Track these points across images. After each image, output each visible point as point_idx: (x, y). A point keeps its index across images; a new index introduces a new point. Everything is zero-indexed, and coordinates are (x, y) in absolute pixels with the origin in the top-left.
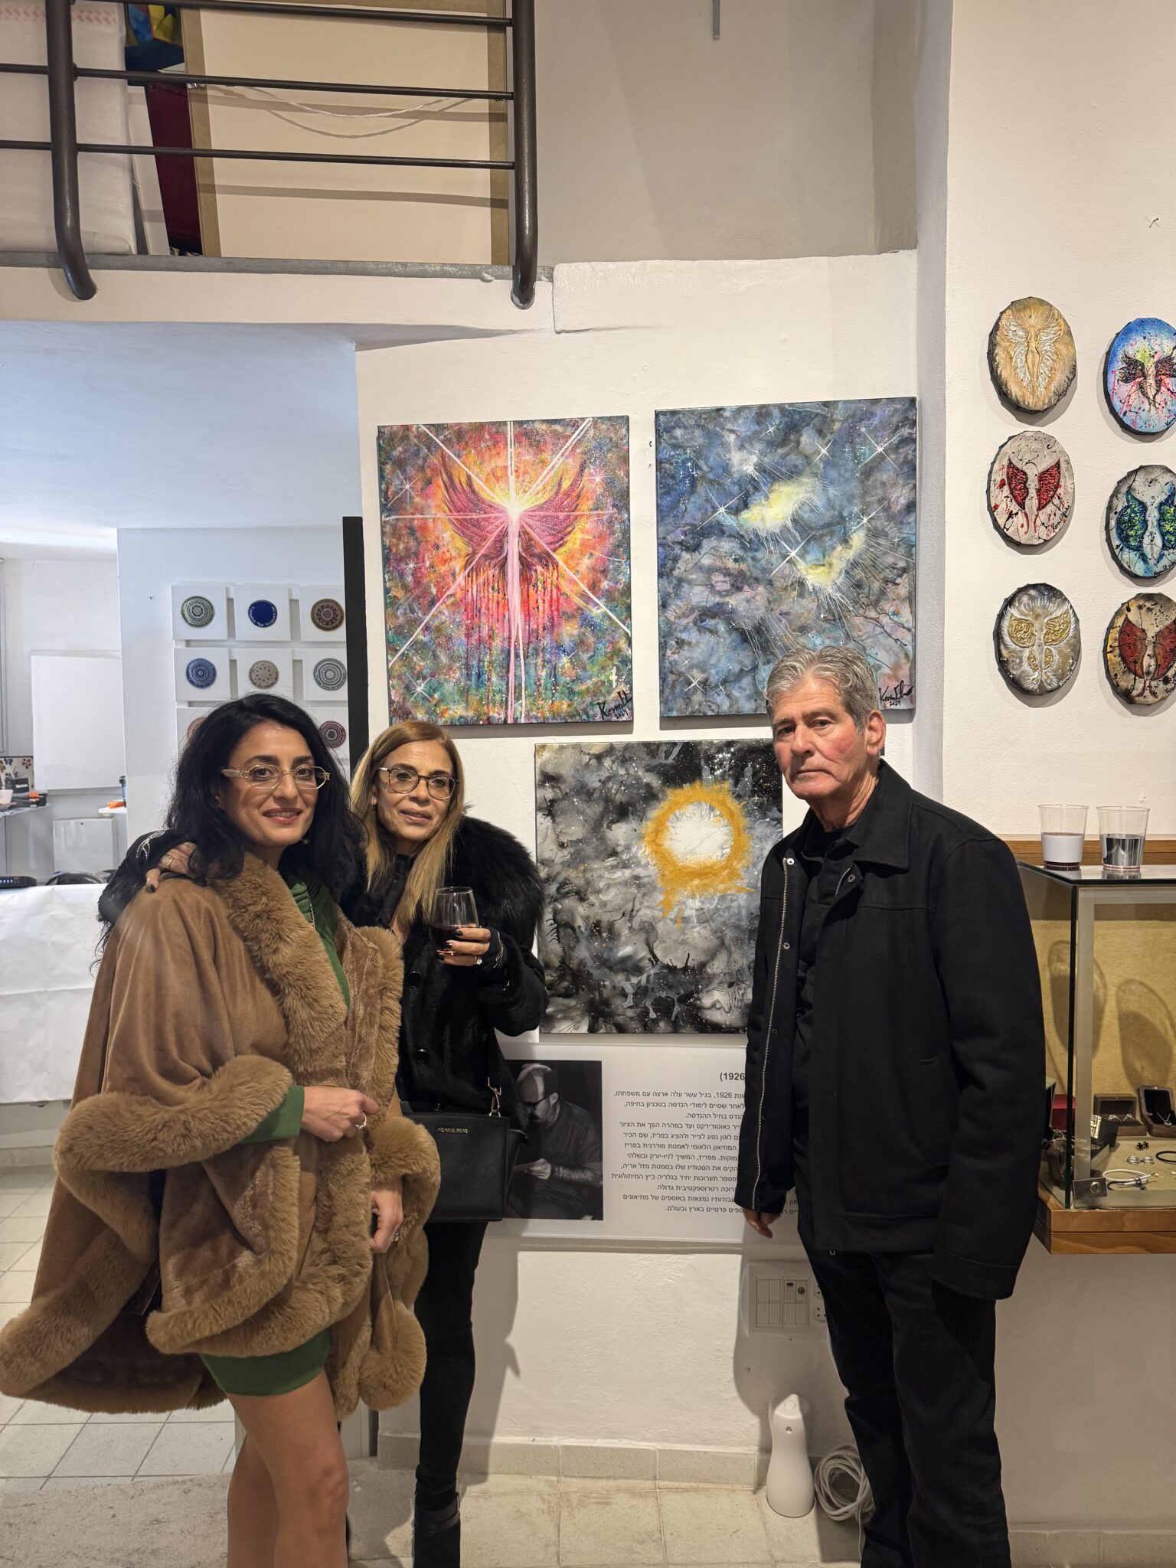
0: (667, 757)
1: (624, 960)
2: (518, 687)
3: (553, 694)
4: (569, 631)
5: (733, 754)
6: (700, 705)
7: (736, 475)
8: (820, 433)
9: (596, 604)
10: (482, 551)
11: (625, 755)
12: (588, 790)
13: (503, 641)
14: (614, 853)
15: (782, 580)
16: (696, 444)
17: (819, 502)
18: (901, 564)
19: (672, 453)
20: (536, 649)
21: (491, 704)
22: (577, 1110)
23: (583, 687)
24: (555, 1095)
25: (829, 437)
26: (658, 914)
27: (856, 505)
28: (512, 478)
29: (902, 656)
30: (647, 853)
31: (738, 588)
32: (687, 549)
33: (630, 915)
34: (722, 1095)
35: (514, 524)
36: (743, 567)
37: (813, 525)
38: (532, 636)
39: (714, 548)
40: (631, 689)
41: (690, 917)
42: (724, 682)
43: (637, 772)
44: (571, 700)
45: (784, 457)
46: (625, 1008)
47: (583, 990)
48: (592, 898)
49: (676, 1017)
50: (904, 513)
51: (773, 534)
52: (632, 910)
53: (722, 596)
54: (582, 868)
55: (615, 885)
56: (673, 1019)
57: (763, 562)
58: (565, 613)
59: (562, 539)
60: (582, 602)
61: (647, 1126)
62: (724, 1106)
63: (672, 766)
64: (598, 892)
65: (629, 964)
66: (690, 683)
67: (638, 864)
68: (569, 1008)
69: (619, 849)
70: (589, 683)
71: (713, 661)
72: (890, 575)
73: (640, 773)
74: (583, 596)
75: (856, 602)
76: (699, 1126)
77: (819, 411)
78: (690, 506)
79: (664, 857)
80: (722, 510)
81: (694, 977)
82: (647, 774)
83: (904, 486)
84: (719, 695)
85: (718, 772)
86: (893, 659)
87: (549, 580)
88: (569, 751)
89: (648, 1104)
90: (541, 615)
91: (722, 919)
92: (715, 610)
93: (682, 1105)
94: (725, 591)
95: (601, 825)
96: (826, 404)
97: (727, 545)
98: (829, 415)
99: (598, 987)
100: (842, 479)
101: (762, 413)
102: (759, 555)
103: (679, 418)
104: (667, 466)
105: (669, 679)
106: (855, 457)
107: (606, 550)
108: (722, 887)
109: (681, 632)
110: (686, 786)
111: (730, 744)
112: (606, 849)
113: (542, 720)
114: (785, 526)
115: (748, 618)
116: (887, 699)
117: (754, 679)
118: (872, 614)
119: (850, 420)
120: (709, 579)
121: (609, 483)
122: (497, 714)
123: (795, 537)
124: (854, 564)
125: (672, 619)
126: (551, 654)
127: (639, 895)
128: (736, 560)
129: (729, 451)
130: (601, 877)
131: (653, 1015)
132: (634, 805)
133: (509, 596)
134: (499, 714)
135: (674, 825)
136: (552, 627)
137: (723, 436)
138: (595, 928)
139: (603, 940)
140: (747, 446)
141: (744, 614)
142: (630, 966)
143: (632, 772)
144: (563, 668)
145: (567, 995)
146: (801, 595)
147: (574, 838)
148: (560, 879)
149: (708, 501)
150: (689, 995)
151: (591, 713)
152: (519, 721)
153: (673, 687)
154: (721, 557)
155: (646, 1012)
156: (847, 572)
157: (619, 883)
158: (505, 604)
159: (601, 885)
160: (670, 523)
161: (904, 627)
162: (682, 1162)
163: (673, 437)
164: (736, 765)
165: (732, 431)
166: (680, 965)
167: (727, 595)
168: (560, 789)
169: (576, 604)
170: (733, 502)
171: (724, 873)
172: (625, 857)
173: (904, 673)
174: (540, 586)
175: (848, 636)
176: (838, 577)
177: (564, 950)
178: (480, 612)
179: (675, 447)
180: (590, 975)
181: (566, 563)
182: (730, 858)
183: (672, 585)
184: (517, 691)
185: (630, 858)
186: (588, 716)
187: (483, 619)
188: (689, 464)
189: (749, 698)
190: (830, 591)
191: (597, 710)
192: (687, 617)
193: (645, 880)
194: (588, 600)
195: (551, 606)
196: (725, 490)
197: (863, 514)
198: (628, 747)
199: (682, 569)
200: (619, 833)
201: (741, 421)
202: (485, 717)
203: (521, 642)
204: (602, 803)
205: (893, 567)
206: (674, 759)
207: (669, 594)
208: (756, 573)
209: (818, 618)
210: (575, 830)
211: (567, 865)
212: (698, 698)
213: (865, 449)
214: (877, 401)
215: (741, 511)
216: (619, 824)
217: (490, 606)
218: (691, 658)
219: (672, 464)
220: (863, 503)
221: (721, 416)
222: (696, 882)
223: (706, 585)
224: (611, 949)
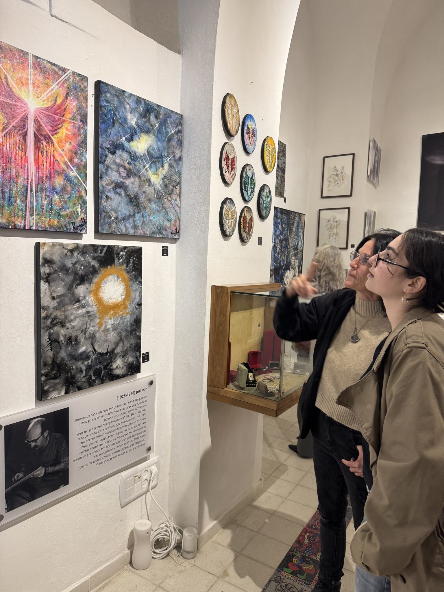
0: (101, 253)
1: (82, 354)
2: (32, 208)
3: (50, 215)
4: (59, 181)
5: (126, 252)
6: (115, 229)
7: (129, 124)
8: (156, 117)
9: (72, 170)
10: (13, 124)
11: (84, 250)
12: (67, 268)
13: (24, 181)
14: (78, 301)
15: (143, 177)
16: (115, 104)
17: (155, 147)
18: (178, 181)
19: (106, 104)
20: (42, 188)
21: (16, 217)
22: (58, 435)
23: (65, 213)
24: (47, 431)
25: (159, 120)
26: (97, 329)
27: (166, 152)
28: (31, 87)
29: (177, 217)
30: (92, 300)
31: (129, 176)
32: (111, 152)
33: (84, 331)
34: (117, 406)
35: (32, 113)
36: (131, 167)
37: (153, 156)
38: (40, 181)
39: (120, 155)
40: (86, 217)
41: (109, 329)
42: (124, 219)
43: (89, 259)
44: (59, 219)
45: (145, 122)
46: (81, 378)
47: (63, 373)
48: (68, 325)
49: (103, 376)
50: (179, 160)
51: (141, 156)
52: (86, 329)
53: (123, 179)
54: (63, 309)
55: (79, 317)
56: (101, 378)
57: (137, 167)
58: (57, 171)
59: (56, 130)
60: (65, 167)
61: (88, 431)
62: (117, 411)
63: (104, 257)
64: (71, 321)
65: (84, 355)
66: (111, 218)
67: (89, 306)
68: (56, 384)
69: (81, 298)
70: (68, 211)
71: (120, 209)
72: (174, 183)
73: (90, 260)
74: (66, 164)
75: (165, 193)
76: (109, 423)
77: (156, 108)
78: (112, 132)
79: (100, 301)
80: (124, 138)
81: (111, 355)
82: (93, 261)
83: (179, 149)
84: (122, 225)
85: (121, 261)
86: (175, 218)
87: (49, 151)
88: (58, 247)
89: (89, 421)
90: (45, 169)
91: (121, 328)
92: (121, 185)
93: (102, 416)
94: (125, 176)
95: (72, 287)
96: (158, 106)
97: (125, 156)
98: (159, 111)
99: (70, 370)
100: (162, 140)
101: (139, 100)
102: (136, 163)
103: (109, 89)
104: (104, 109)
105: (103, 214)
106: (166, 132)
107: (77, 143)
108: (121, 313)
109: (108, 192)
110: (109, 267)
111: (125, 248)
112: (74, 299)
113: (44, 229)
114: (145, 153)
115: (132, 191)
116: (173, 233)
117: (134, 219)
118: (170, 199)
119: (165, 116)
120: (119, 169)
121: (79, 108)
122: (19, 223)
123: (148, 159)
124: (165, 177)
125: (104, 185)
126: (49, 192)
127: (89, 321)
128: (128, 163)
129: (127, 112)
130: (72, 313)
131: (93, 378)
132: (87, 276)
133: (28, 154)
134: (21, 223)
135: (104, 285)
136: (50, 177)
137: (125, 104)
138: (69, 340)
139: (73, 346)
140: (133, 112)
141: (131, 189)
142: (85, 356)
143: (86, 259)
144: (55, 201)
145: (55, 378)
146: (149, 185)
147: (59, 294)
148: (52, 316)
149: (119, 132)
150: (108, 365)
151: (68, 227)
152: (32, 228)
153: (104, 219)
154: (123, 160)
155: (91, 377)
156: (163, 180)
157: (80, 316)
158: (26, 159)
159: (72, 317)
160: (104, 138)
161: (178, 206)
162: (102, 442)
163: (106, 96)
164: (127, 258)
165: (128, 104)
166: (105, 352)
167: (125, 179)
168: (53, 267)
169: (62, 168)
170: (127, 136)
171: (122, 307)
172: (83, 302)
173: (177, 224)
174: (45, 153)
175: (163, 206)
176: (161, 181)
177: (54, 354)
178: (11, 160)
179: (107, 101)
180: (66, 364)
181: (58, 144)
182: (124, 300)
183: (105, 168)
184: (31, 210)
185: (86, 302)
186: (67, 229)
187: (13, 165)
188: (112, 112)
189: (132, 227)
190: (158, 186)
191: (71, 226)
192: (110, 185)
193: (92, 313)
194: (68, 167)
195: (50, 165)
196: (125, 129)
197: (168, 156)
198: (85, 246)
199: (109, 162)
200: (81, 290)
201: (131, 100)
202: (13, 224)
203: (34, 183)
204: (73, 276)
205: (175, 181)
206: (104, 254)
207: (103, 173)
208: (135, 171)
209: (154, 196)
210: (60, 290)
211: (56, 308)
212: (114, 225)
213: (168, 130)
214: (172, 112)
215: (130, 141)
216: (81, 286)
217: (17, 158)
218: (112, 206)
219: (105, 109)
220: (168, 152)
221: (124, 95)
222: (112, 312)
223: (118, 172)
224: (76, 350)
